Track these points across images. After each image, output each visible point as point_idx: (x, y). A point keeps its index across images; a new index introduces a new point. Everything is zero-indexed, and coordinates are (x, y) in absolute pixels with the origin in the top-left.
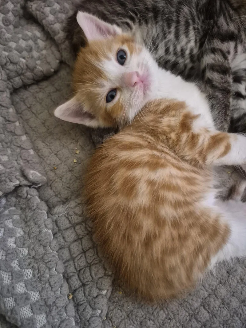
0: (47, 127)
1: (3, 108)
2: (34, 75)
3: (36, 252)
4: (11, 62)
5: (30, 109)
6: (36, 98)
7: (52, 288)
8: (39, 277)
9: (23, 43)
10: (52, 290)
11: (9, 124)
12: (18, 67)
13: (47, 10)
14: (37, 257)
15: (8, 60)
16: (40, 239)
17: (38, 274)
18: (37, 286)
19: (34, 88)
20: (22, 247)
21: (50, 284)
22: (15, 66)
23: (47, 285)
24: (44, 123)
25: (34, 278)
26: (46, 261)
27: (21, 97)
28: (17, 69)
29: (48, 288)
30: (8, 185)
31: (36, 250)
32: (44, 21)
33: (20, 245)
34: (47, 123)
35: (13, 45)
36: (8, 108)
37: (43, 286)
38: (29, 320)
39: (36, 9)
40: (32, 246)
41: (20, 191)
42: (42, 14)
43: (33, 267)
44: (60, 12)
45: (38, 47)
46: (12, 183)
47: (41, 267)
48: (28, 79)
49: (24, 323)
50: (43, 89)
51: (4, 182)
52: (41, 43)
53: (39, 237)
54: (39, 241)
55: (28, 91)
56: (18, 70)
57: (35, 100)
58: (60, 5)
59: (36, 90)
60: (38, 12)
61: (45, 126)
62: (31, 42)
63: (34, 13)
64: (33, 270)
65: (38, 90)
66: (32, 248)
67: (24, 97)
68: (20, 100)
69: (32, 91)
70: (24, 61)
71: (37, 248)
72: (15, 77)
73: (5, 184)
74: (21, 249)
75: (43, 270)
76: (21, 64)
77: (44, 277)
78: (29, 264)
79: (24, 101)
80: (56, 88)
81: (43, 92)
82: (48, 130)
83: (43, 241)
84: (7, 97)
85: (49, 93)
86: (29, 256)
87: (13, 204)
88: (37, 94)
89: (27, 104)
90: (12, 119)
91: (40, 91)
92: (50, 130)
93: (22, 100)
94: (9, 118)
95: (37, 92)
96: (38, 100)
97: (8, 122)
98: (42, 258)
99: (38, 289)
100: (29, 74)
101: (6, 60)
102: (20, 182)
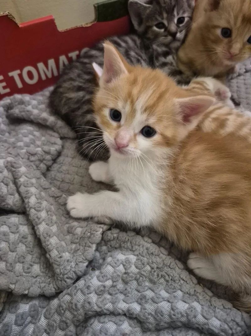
0: (85, 186)
1: (48, 190)
2: (52, 156)
3: (157, 263)
4: (32, 155)
5: (63, 182)
6: (62, 172)
7: (186, 282)
8: (171, 279)
9: (27, 140)
10: (187, 283)
11: (59, 199)
12: (39, 155)
13: (29, 108)
14: (160, 266)
15: (29, 154)
16: (151, 252)
17: (169, 278)
18: (174, 287)
19: (56, 166)
20: (144, 267)
21: (183, 280)
22: (36, 156)
23: (182, 282)
24: (81, 185)
25: (169, 283)
26: (168, 265)
27: (50, 177)
28: (38, 157)
29: (183, 283)
30: (97, 235)
31: (155, 262)
32: (32, 117)
33: (141, 267)
34: (84, 183)
35: (20, 144)
36: (50, 188)
37: (179, 284)
38: (190, 308)
39: (21, 112)
40: (150, 261)
41: (106, 236)
42: (28, 113)
43: (162, 276)
44: (39, 105)
45: (38, 137)
46: (98, 232)
47: (168, 272)
48: (49, 161)
49: (189, 313)
50: (62, 163)
51: (92, 235)
52: (37, 134)
53: (150, 251)
54: (152, 254)
55: (52, 171)
56: (40, 158)
57: (61, 174)
58: (36, 100)
59: (58, 167)
60: (23, 113)
61: (84, 186)
62: (31, 136)
63: (20, 115)
64: (164, 278)
65: (59, 166)
66: (151, 262)
67: (53, 176)
68: (52, 180)
69: (55, 169)
70: (40, 149)
71: (154, 260)
72: (40, 164)
73: (94, 236)
74: (144, 269)
75: (171, 273)
76: (40, 153)
77: (175, 277)
78: (158, 275)
79: (55, 179)
80: (71, 157)
81: (64, 165)
82: (88, 187)
83: (155, 252)
84: (44, 181)
85: (69, 163)
86: (153, 270)
87: (106, 251)
88: (61, 169)
89: (58, 179)
90: (59, 194)
91: (61, 166)
92: (89, 187)
93: (53, 179)
94: (56, 194)
95: (60, 168)
96: (64, 172)
97: (58, 199)
98: (164, 264)
99: (177, 288)
100: (48, 157)
101: (27, 155)
102: (102, 228)
